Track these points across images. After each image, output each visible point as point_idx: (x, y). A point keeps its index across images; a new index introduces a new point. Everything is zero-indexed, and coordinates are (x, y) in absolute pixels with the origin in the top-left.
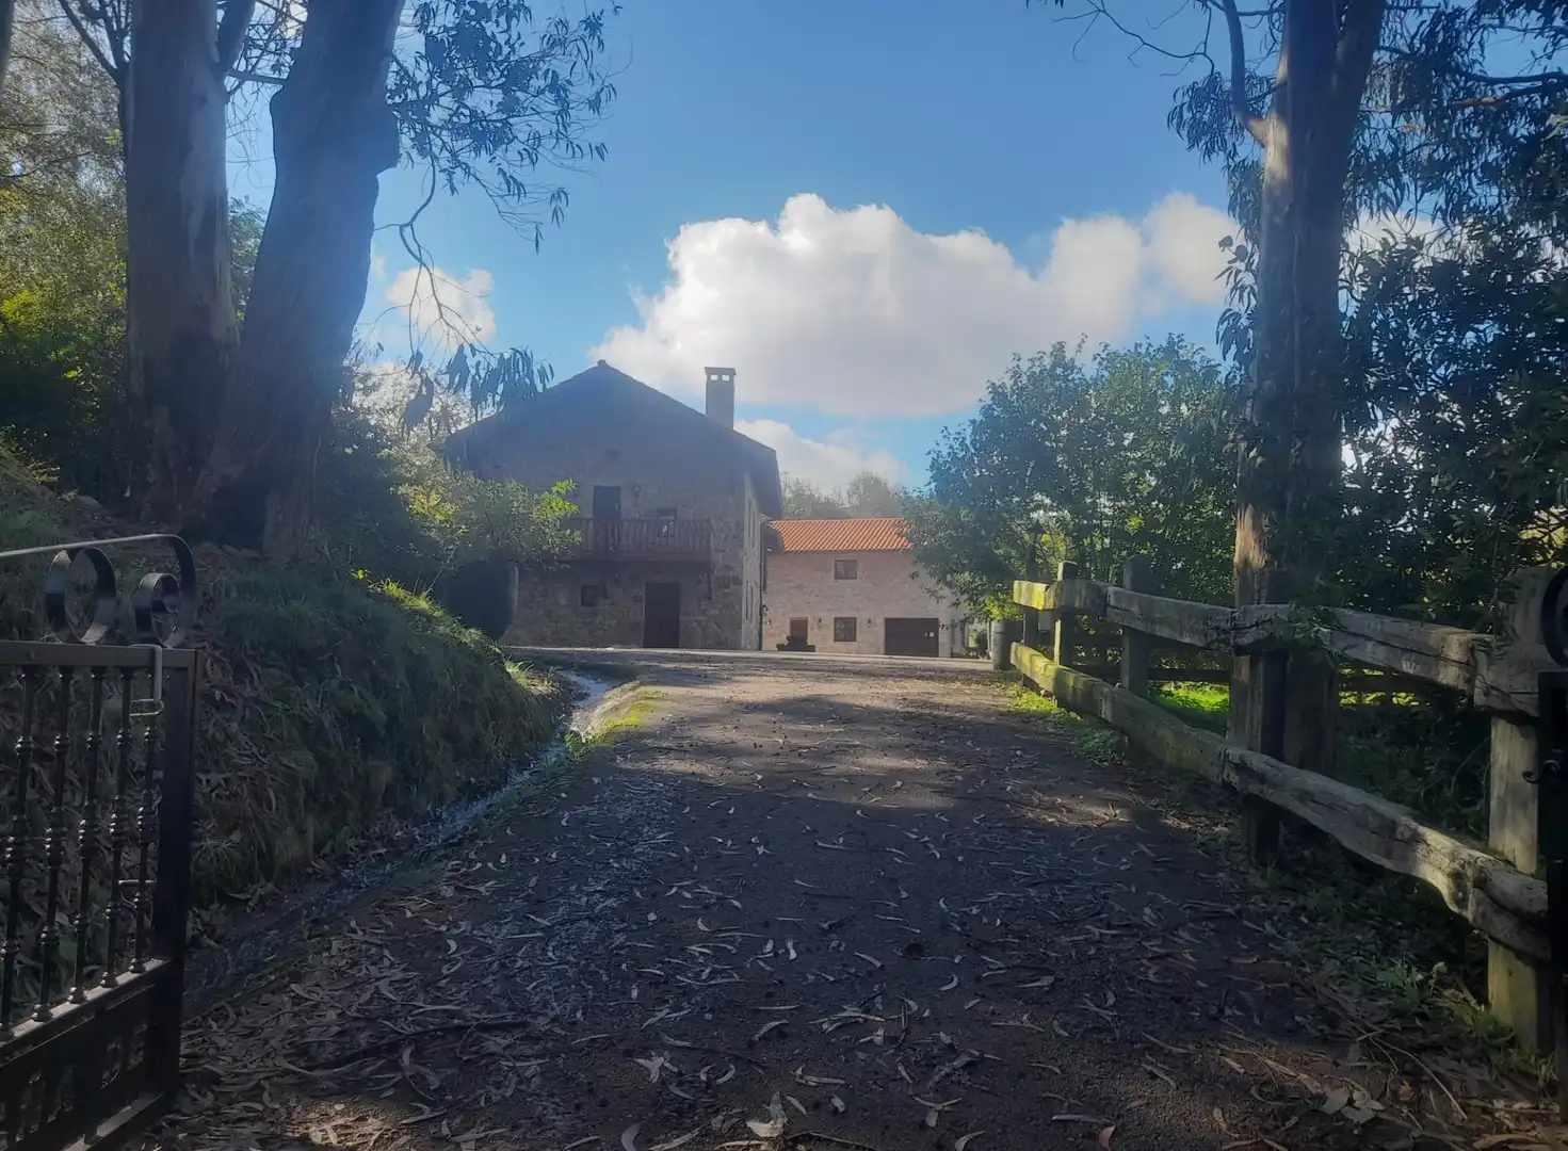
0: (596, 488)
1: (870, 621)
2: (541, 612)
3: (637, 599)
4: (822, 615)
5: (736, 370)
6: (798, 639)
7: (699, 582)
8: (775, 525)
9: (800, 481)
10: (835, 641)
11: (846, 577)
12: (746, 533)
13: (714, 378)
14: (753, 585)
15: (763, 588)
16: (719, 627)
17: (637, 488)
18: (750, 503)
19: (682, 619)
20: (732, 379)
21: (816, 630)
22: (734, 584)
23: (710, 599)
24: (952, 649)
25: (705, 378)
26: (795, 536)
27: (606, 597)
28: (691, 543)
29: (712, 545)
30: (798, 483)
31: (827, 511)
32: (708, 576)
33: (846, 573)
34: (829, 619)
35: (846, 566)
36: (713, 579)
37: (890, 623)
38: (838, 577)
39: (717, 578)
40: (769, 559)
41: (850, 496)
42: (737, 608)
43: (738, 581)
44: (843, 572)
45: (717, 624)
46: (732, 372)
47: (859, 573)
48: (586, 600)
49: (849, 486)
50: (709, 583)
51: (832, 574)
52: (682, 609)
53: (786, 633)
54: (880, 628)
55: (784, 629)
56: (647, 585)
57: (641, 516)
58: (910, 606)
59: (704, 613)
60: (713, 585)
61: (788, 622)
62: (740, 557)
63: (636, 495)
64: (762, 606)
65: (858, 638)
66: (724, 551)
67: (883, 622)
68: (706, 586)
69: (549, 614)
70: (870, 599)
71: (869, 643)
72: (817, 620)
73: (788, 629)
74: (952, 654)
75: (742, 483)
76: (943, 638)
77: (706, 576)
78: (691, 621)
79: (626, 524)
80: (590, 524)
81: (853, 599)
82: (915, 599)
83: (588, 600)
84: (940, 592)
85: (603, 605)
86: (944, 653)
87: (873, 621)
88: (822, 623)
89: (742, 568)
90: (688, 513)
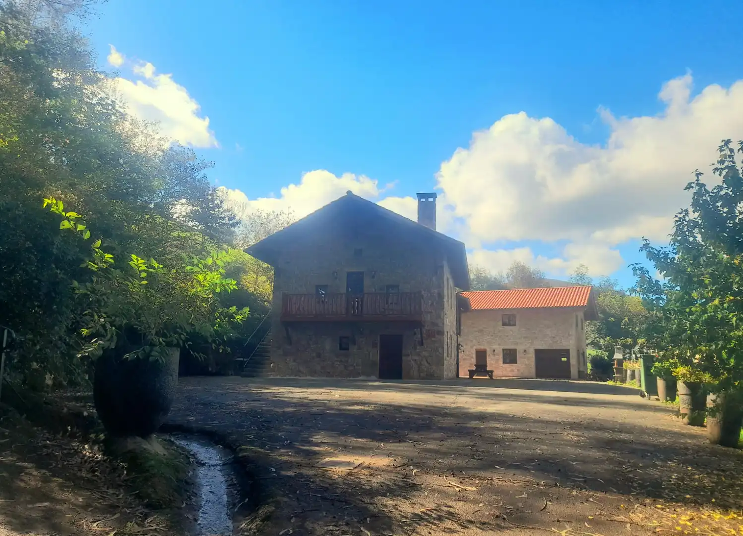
0: (349, 274)
1: (525, 351)
2: (315, 355)
3: (375, 345)
4: (494, 347)
5: (437, 194)
6: (481, 367)
7: (415, 334)
8: (466, 294)
9: (479, 268)
10: (504, 363)
11: (510, 325)
12: (445, 300)
13: (423, 200)
14: (452, 333)
15: (459, 333)
16: (429, 363)
17: (373, 273)
18: (448, 280)
19: (404, 358)
20: (434, 201)
21: (492, 357)
22: (438, 334)
23: (422, 345)
24: (579, 368)
25: (417, 200)
26: (477, 300)
27: (355, 344)
28: (408, 308)
29: (422, 310)
30: (478, 270)
31: (495, 286)
32: (421, 329)
33: (509, 321)
34: (499, 349)
35: (509, 318)
36: (424, 331)
37: (537, 352)
38: (504, 324)
39: (427, 330)
40: (462, 315)
41: (508, 277)
42: (440, 351)
43: (441, 333)
44: (507, 320)
45: (427, 362)
46: (434, 195)
47: (517, 322)
48: (344, 347)
49: (508, 271)
50: (421, 334)
51: (501, 323)
52: (404, 352)
53: (474, 361)
54: (532, 355)
55: (472, 358)
56: (381, 335)
57: (376, 290)
58: (551, 342)
59: (418, 355)
60: (424, 335)
61: (474, 352)
62: (442, 317)
63: (373, 277)
64: (458, 346)
65: (518, 362)
66: (431, 312)
67: (534, 352)
68: (419, 336)
69: (319, 356)
70: (525, 338)
71: (526, 365)
72: (492, 350)
73: (474, 356)
74: (579, 372)
75: (442, 267)
76: (573, 361)
77: (419, 329)
78: (410, 359)
79: (366, 295)
80: (343, 296)
81: (514, 337)
82: (554, 338)
83: (344, 346)
84: (571, 333)
85: (353, 349)
86: (574, 371)
87: (527, 350)
88: (495, 352)
89: (443, 324)
90: (406, 288)
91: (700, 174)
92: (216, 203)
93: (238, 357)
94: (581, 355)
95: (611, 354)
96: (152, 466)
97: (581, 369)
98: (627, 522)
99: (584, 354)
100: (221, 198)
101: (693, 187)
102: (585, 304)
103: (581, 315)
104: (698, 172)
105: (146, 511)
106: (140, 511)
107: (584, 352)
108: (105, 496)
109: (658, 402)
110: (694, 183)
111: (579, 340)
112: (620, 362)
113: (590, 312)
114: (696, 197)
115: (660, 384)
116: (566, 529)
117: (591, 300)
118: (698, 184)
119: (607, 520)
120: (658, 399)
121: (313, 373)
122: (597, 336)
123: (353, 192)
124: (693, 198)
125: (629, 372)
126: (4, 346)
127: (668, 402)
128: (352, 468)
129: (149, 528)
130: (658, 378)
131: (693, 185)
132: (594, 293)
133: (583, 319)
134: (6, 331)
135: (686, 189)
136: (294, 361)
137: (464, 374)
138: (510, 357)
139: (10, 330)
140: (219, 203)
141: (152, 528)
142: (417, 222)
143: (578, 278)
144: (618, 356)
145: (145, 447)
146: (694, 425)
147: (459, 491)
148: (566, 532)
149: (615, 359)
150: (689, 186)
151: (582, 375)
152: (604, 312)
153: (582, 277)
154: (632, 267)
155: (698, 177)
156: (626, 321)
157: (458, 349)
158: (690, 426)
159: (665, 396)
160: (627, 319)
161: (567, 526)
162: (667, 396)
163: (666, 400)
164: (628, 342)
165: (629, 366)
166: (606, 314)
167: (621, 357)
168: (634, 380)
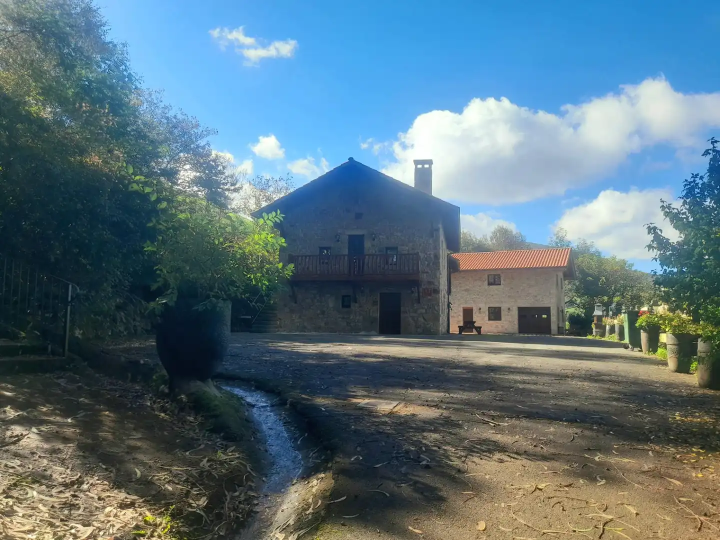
0: (350, 236)
1: (509, 308)
2: (319, 312)
3: (375, 303)
4: (481, 305)
5: (433, 161)
6: (468, 324)
7: (413, 292)
8: (455, 255)
10: (489, 320)
11: (495, 284)
12: (439, 261)
13: (420, 166)
14: (445, 292)
15: (449, 292)
16: (425, 320)
17: (374, 235)
18: (442, 242)
19: (402, 316)
20: (430, 167)
21: (478, 314)
22: (434, 293)
23: (419, 303)
24: (558, 324)
25: (414, 166)
26: (466, 261)
27: (356, 302)
28: (407, 268)
29: (420, 269)
31: (480, 248)
32: (418, 289)
33: (494, 281)
34: (485, 307)
35: (494, 279)
36: (421, 290)
37: (520, 309)
38: (489, 284)
39: (424, 289)
40: (452, 276)
41: (492, 239)
42: (436, 308)
43: (437, 291)
44: (492, 281)
45: (424, 318)
46: (430, 162)
47: (502, 282)
48: (346, 305)
49: (491, 235)
50: (419, 292)
51: (486, 282)
52: (402, 309)
53: (461, 318)
54: (515, 313)
55: (460, 315)
56: (380, 294)
57: (376, 252)
58: (533, 300)
59: (415, 312)
60: (421, 294)
61: (462, 310)
62: (438, 276)
63: (374, 240)
64: (449, 304)
65: (503, 318)
66: (427, 272)
67: (517, 309)
68: (416, 295)
69: (323, 313)
70: (509, 296)
71: (509, 321)
72: (479, 308)
73: (462, 314)
74: (559, 327)
75: (438, 230)
76: (554, 318)
77: (416, 288)
78: (407, 316)
79: (367, 257)
80: (346, 258)
81: (498, 296)
82: (536, 296)
83: (346, 303)
84: (551, 292)
85: (355, 307)
86: (554, 327)
87: (511, 308)
88: (481, 310)
89: (439, 283)
90: (404, 249)
91: (716, 142)
92: (219, 169)
93: (243, 315)
94: (561, 312)
95: (591, 311)
96: (216, 406)
97: (560, 326)
98: (649, 450)
99: (562, 311)
100: (224, 164)
101: (710, 154)
102: (565, 265)
103: (561, 275)
104: (713, 140)
105: (224, 443)
106: (220, 443)
107: (563, 310)
108: (183, 430)
109: (641, 353)
110: (711, 149)
111: (559, 299)
112: (600, 318)
113: (569, 273)
114: (712, 163)
115: (644, 336)
116: (598, 456)
117: (571, 262)
118: (714, 151)
119: (631, 448)
120: (641, 351)
121: (318, 329)
122: (575, 295)
123: (354, 159)
124: (710, 163)
125: (608, 328)
126: (70, 299)
127: (650, 353)
128: (392, 408)
129: (232, 457)
130: (642, 331)
131: (710, 151)
132: (574, 255)
133: (563, 280)
134: (70, 286)
135: (703, 155)
136: (300, 317)
137: (454, 329)
138: (495, 314)
139: (74, 284)
140: (222, 169)
141: (236, 456)
142: (414, 187)
143: (557, 241)
144: (597, 312)
145: (205, 389)
146: (681, 372)
147: (494, 426)
148: (598, 458)
149: (594, 316)
150: (706, 153)
151: (561, 331)
152: (582, 272)
153: (561, 239)
154: (647, 226)
155: (713, 145)
156: (603, 280)
157: (449, 307)
158: (678, 374)
159: (648, 347)
160: (604, 278)
161: (599, 454)
163: (649, 352)
164: (604, 300)
165: (608, 322)
166: (585, 274)
167: (600, 313)
168: (613, 335)
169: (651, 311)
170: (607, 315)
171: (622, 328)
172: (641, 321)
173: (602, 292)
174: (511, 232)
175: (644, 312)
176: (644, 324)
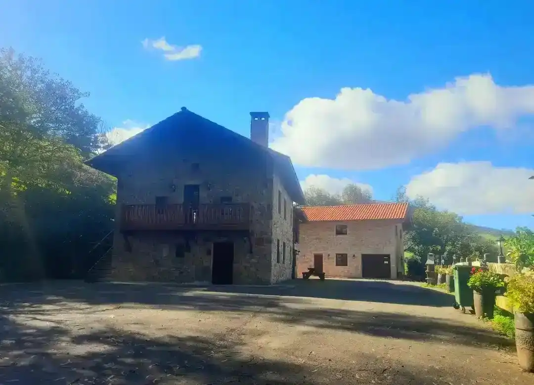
0: (186, 186)
1: (354, 256)
3: (208, 253)
4: (328, 252)
7: (245, 242)
10: (336, 266)
11: (342, 234)
13: (256, 119)
14: (285, 240)
17: (209, 186)
20: (267, 120)
21: (327, 260)
22: (266, 243)
23: (251, 253)
24: (397, 270)
25: (250, 119)
27: (189, 252)
31: (332, 202)
32: (250, 238)
34: (333, 254)
35: (341, 229)
36: (253, 240)
37: (364, 256)
38: (337, 234)
39: (257, 239)
40: (299, 226)
41: (343, 196)
42: (268, 258)
43: (269, 241)
44: (340, 231)
47: (348, 232)
48: (179, 254)
50: (250, 242)
51: (335, 232)
53: (312, 263)
54: (359, 260)
55: (311, 261)
56: (214, 243)
57: (211, 202)
58: (375, 248)
59: (248, 262)
60: (253, 244)
61: (312, 256)
63: (209, 190)
65: (348, 265)
67: (360, 256)
68: (248, 244)
69: (157, 262)
70: (354, 245)
71: (354, 267)
72: (328, 255)
73: (313, 259)
74: (398, 273)
75: (272, 180)
76: (393, 265)
77: (247, 238)
79: (202, 207)
80: (182, 206)
81: (343, 244)
82: (377, 245)
84: (391, 241)
85: (188, 256)
86: (393, 272)
87: (356, 255)
88: (330, 256)
89: (272, 233)
90: (239, 199)
94: (400, 260)
95: (424, 259)
97: (399, 271)
102: (403, 217)
103: (400, 226)
107: (402, 257)
111: (398, 247)
112: (432, 267)
113: (407, 224)
115: (477, 297)
120: (473, 312)
121: (151, 278)
122: (412, 243)
123: (187, 109)
125: (439, 276)
127: (485, 320)
130: (474, 292)
132: (411, 209)
133: (402, 230)
138: (342, 260)
142: (250, 138)
144: (430, 262)
149: (427, 265)
151: (400, 277)
152: (418, 223)
153: (401, 196)
156: (436, 231)
159: (481, 311)
160: (437, 229)
162: (484, 312)
163: (484, 317)
164: (437, 249)
165: (440, 269)
166: (421, 225)
167: (432, 262)
168: (444, 284)
169: (485, 269)
170: (439, 263)
171: (452, 278)
172: (474, 280)
173: (436, 242)
174: (360, 190)
175: (477, 268)
176: (477, 284)
